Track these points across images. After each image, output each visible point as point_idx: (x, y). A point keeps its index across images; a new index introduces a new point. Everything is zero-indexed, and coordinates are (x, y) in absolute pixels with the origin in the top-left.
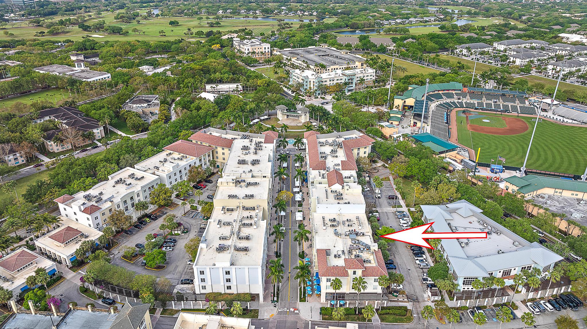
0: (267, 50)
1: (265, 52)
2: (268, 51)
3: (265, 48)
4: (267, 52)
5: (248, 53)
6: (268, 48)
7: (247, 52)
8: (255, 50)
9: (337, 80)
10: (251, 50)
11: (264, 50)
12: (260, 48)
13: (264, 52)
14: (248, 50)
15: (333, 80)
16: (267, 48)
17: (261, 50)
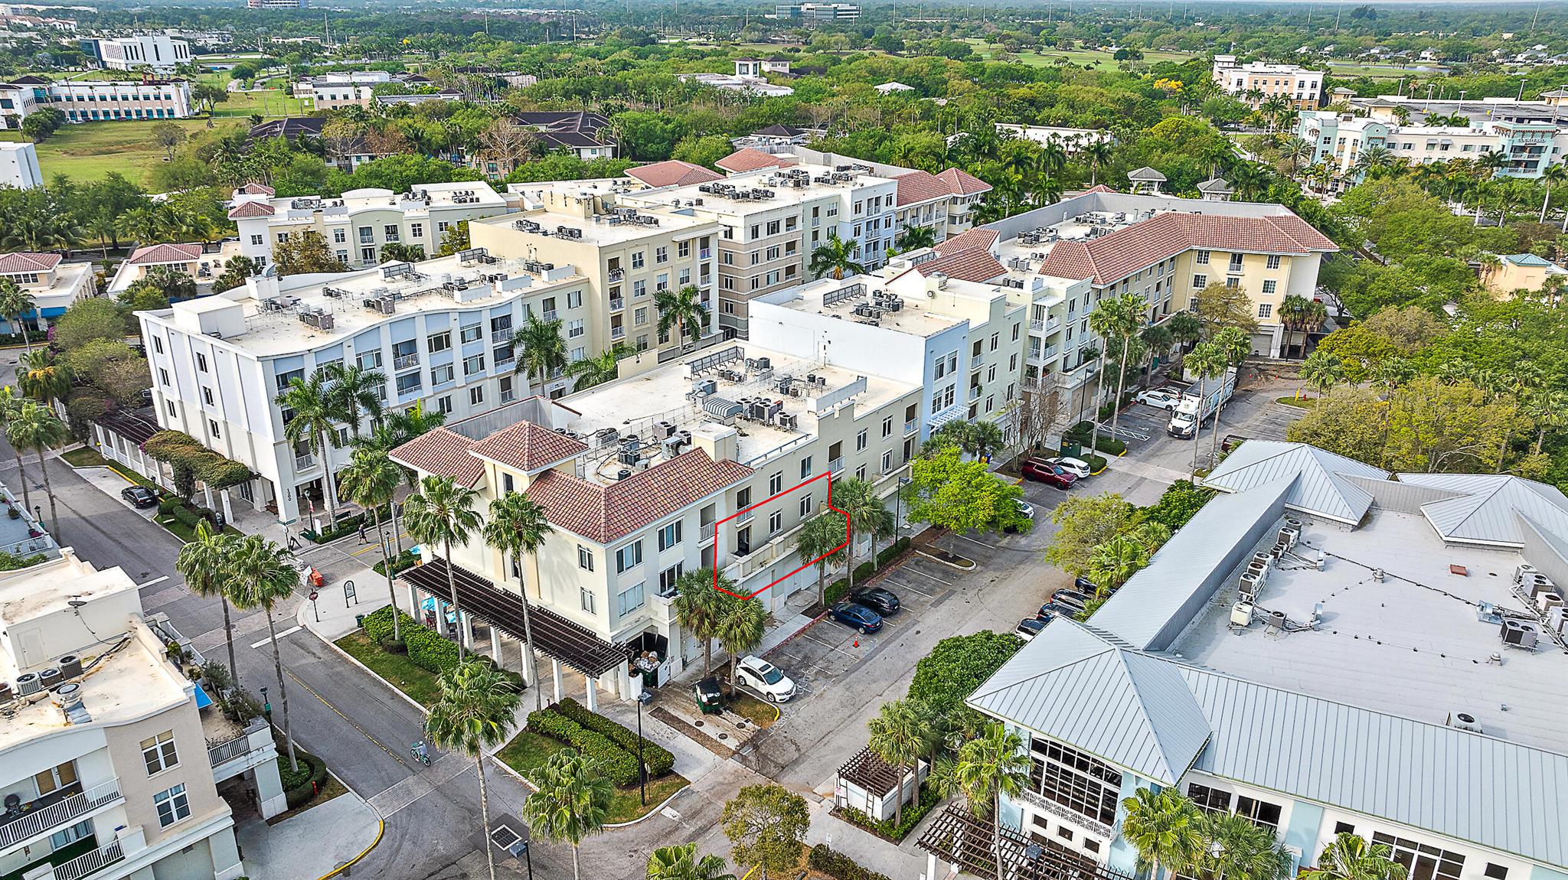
0: (1306, 93)
1: (1299, 96)
2: (1312, 97)
3: (1302, 85)
4: (1306, 96)
5: (1239, 94)
6: (1314, 86)
7: (1233, 88)
8: (1264, 89)
9: (1466, 148)
10: (1245, 86)
11: (1296, 91)
12: (1282, 83)
13: (1294, 97)
14: (1240, 83)
15: (1445, 147)
16: (1308, 85)
17: (1286, 89)
